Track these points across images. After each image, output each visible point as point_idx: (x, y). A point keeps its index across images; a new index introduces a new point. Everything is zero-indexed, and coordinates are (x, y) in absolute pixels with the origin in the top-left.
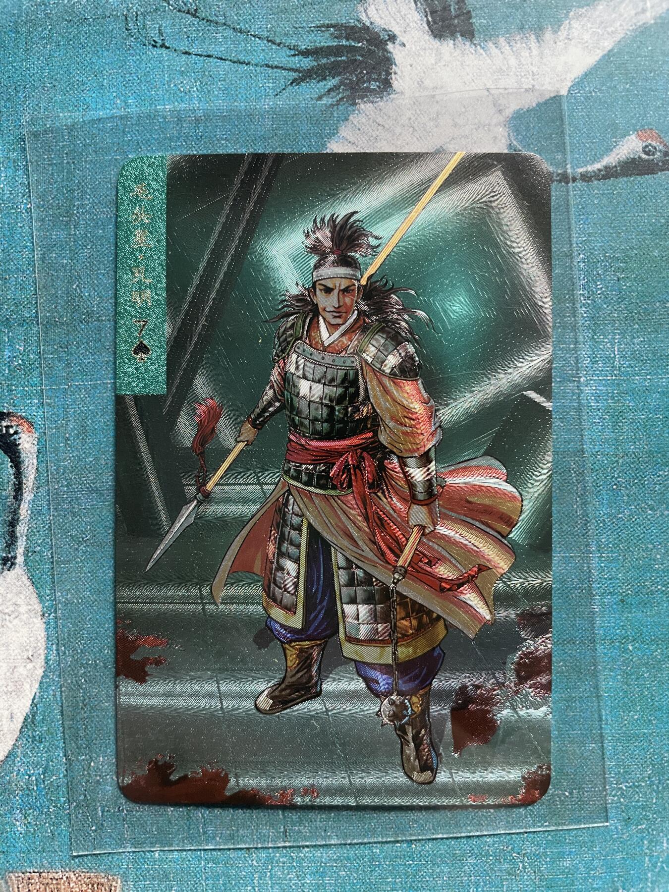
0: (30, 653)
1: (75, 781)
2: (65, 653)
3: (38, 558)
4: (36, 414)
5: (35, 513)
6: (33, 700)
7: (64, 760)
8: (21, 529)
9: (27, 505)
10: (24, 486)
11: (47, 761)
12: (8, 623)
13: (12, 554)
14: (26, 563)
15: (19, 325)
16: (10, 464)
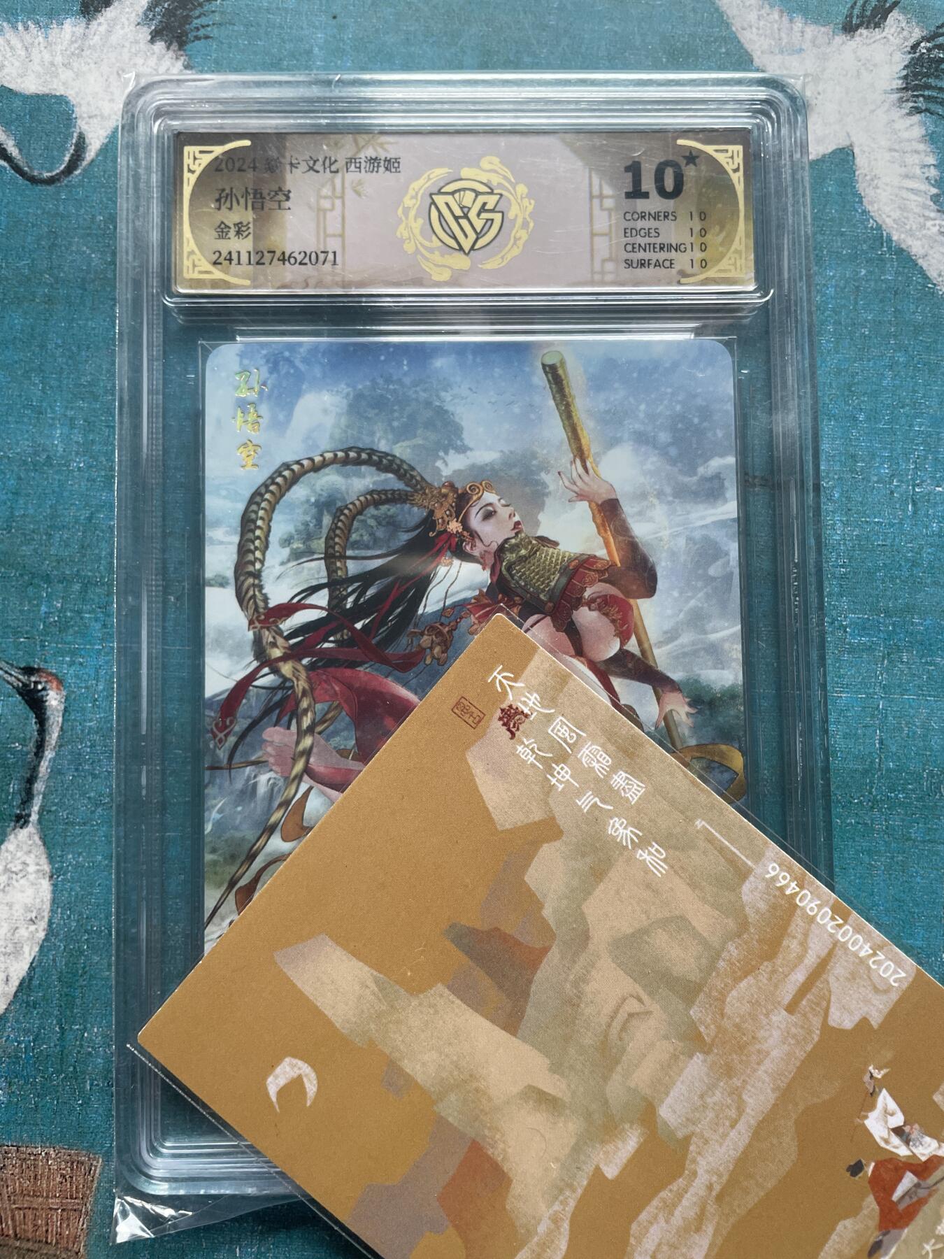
0: (33, 915)
1: (66, 1051)
2: (69, 917)
3: (52, 818)
4: (69, 672)
5: (55, 772)
6: (32, 963)
7: (57, 1029)
8: (39, 786)
9: (47, 763)
10: (47, 743)
11: (39, 1029)
12: (14, 882)
13: (27, 811)
14: (40, 821)
15: (60, 582)
16: (34, 720)
